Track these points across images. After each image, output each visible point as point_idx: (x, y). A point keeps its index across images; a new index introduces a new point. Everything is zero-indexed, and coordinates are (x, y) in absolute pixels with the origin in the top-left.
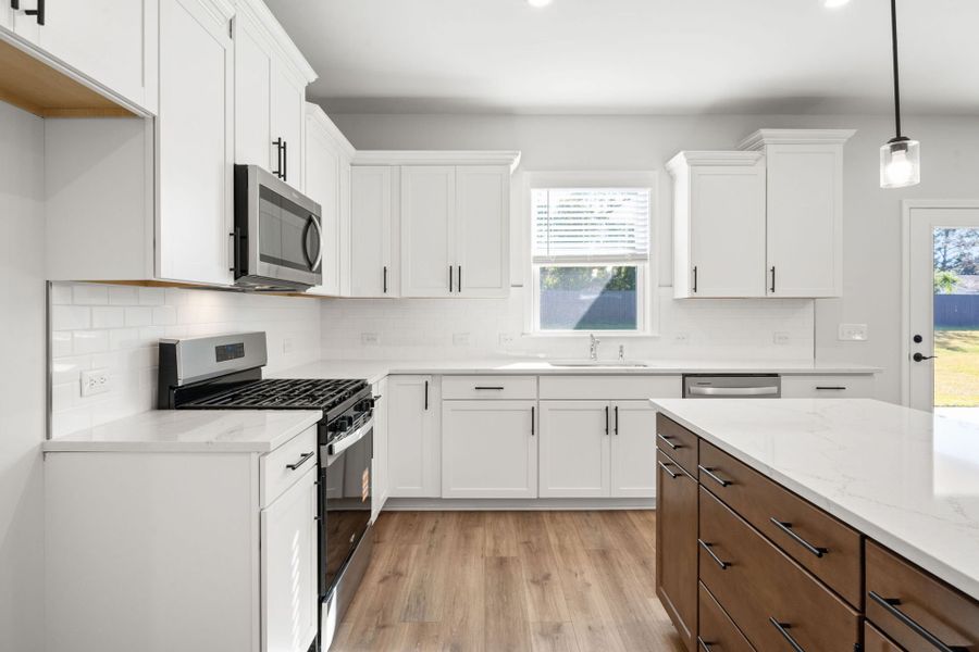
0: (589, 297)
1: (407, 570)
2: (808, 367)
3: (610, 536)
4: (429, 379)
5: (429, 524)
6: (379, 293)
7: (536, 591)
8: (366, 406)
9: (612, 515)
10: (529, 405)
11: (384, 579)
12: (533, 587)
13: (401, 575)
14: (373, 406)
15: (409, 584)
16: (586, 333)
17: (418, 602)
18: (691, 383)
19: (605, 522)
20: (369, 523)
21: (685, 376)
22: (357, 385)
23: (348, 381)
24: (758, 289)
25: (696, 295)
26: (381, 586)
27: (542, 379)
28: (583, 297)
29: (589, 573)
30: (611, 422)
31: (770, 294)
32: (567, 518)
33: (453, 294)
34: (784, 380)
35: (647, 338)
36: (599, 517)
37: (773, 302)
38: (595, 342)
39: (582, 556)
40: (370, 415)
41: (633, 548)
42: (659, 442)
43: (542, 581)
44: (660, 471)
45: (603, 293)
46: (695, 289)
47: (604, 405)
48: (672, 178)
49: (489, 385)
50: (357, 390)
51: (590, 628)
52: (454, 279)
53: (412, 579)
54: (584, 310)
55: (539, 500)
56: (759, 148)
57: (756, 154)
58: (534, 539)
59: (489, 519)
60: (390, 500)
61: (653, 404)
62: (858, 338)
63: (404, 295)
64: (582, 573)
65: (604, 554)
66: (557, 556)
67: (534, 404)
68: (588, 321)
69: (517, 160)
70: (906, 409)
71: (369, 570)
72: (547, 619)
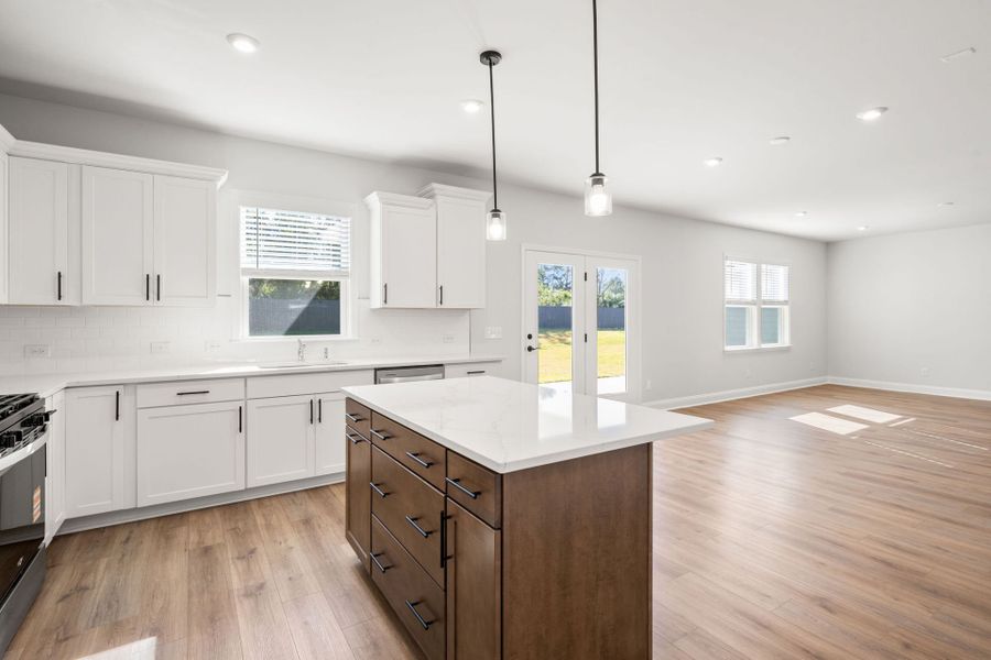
0: (298, 306)
1: (94, 584)
2: (466, 358)
3: (313, 507)
4: (121, 389)
5: (122, 535)
6: (51, 300)
7: (241, 565)
8: (38, 421)
9: (316, 491)
10: (236, 406)
11: (64, 598)
12: (239, 563)
13: (86, 589)
14: (47, 419)
15: (97, 595)
16: (294, 338)
17: (110, 606)
18: (381, 374)
19: (310, 497)
20: (41, 546)
21: (376, 370)
22: (21, 401)
23: (11, 397)
24: (430, 302)
25: (387, 306)
26: (60, 605)
27: (249, 381)
28: (293, 307)
29: (293, 540)
30: (315, 413)
31: (439, 306)
32: (274, 502)
33: (150, 303)
34: (447, 369)
35: (349, 341)
36: (305, 495)
37: (441, 312)
38: (302, 345)
39: (287, 527)
40: (43, 430)
41: (331, 512)
42: (348, 420)
43: (247, 555)
44: (349, 441)
45: (311, 303)
46: (386, 302)
47: (308, 399)
48: (369, 212)
49: (192, 390)
50: (24, 405)
51: (290, 579)
52: (152, 287)
53: (101, 590)
54: (293, 318)
55: (247, 490)
56: (432, 197)
57: (430, 201)
58: (240, 525)
59: (193, 518)
60: (67, 522)
61: (345, 392)
62: (493, 336)
63: (86, 302)
64: (286, 541)
65: (307, 522)
66: (264, 533)
67: (242, 404)
68: (297, 328)
69: (224, 179)
70: (523, 384)
71: (41, 595)
72: (251, 583)
